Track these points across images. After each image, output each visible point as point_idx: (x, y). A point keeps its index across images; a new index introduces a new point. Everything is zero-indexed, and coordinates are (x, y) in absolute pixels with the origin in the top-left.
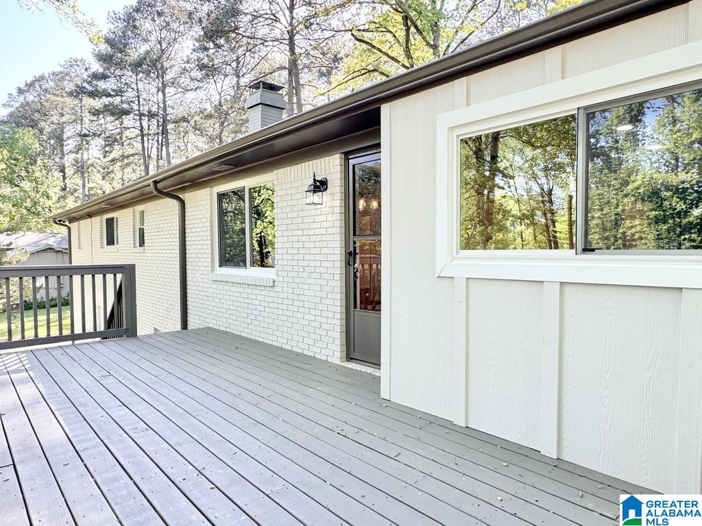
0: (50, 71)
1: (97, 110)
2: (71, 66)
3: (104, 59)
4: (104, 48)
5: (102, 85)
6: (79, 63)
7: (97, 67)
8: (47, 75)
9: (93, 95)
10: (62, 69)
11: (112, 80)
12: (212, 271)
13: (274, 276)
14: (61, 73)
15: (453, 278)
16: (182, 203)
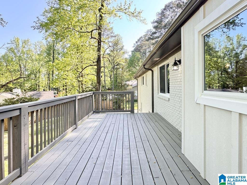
0: (143, 35)
1: (153, 43)
2: (148, 32)
3: (156, 27)
4: (156, 24)
5: (155, 35)
6: (150, 31)
7: (154, 30)
8: (142, 36)
9: (152, 39)
10: (145, 34)
11: (157, 33)
12: (158, 94)
13: (169, 97)
14: (145, 35)
15: (200, 104)
16: (153, 71)
